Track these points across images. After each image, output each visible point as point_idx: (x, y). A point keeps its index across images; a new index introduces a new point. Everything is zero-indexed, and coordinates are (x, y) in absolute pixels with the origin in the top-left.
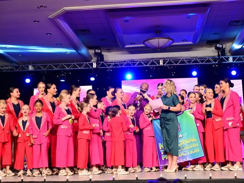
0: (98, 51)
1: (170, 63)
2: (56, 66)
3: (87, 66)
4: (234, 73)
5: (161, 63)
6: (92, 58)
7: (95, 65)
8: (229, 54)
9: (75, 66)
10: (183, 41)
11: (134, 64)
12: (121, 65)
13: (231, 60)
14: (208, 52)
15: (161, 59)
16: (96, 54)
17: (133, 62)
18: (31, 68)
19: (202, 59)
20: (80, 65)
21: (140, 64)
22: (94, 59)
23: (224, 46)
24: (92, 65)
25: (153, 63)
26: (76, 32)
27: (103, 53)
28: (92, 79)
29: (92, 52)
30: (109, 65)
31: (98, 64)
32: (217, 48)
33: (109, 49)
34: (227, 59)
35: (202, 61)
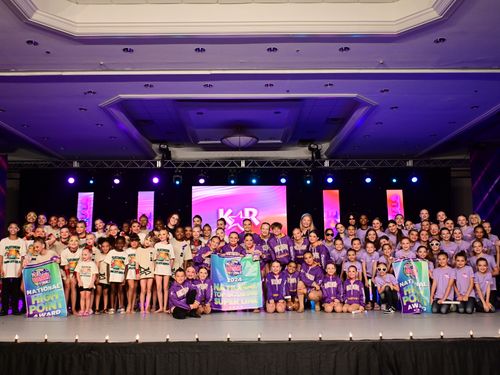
0: (164, 146)
1: (253, 164)
2: (110, 163)
3: (149, 164)
4: (330, 180)
5: (243, 164)
6: (156, 155)
7: (159, 164)
8: (325, 157)
9: (134, 165)
10: (271, 139)
11: (209, 164)
12: (193, 164)
13: (327, 164)
14: (300, 153)
15: (242, 159)
16: (161, 150)
17: (208, 162)
18: (76, 164)
19: (293, 162)
20: (141, 164)
21: (217, 164)
22: (159, 156)
23: (320, 146)
24: (155, 163)
25: (232, 164)
26: (136, 122)
27: (170, 149)
28: (156, 180)
29: (155, 147)
30: (177, 165)
31: (163, 163)
32: (310, 149)
33: (178, 144)
34: (323, 163)
35: (293, 165)
